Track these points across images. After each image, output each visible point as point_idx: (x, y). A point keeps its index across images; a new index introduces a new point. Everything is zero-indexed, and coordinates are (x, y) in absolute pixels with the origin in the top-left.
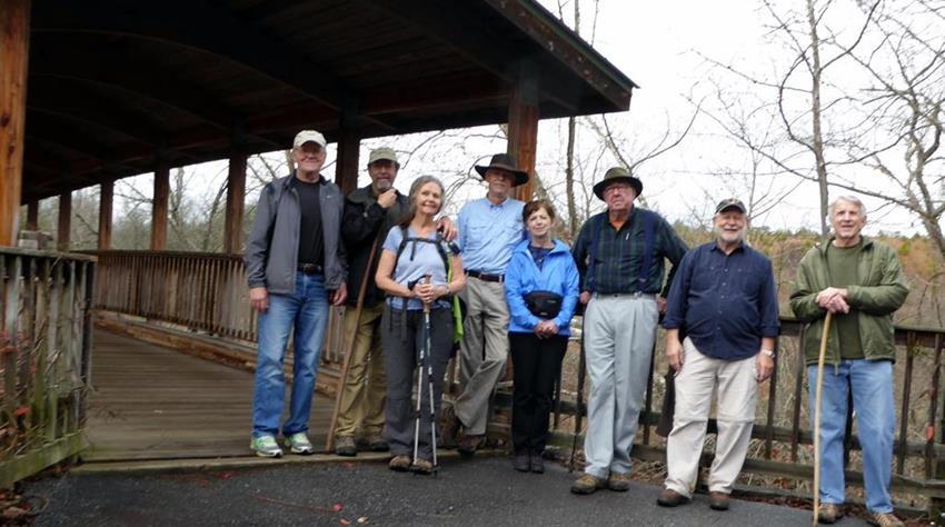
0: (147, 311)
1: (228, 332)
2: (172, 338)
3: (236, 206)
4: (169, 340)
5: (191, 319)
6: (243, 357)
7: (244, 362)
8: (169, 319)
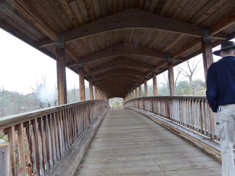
0: (155, 112)
1: (174, 120)
2: (160, 121)
3: (171, 81)
4: (159, 122)
5: (164, 115)
6: (179, 132)
7: (180, 133)
8: (159, 115)
